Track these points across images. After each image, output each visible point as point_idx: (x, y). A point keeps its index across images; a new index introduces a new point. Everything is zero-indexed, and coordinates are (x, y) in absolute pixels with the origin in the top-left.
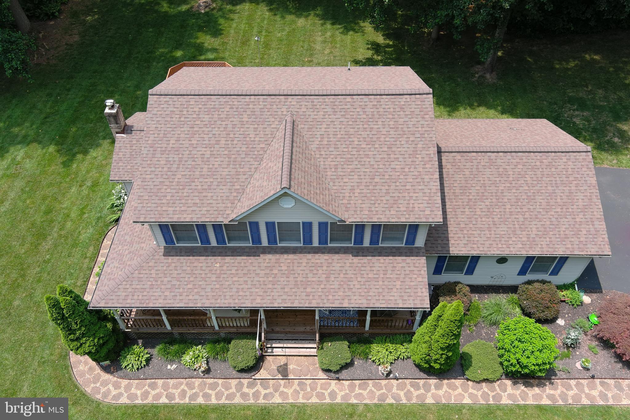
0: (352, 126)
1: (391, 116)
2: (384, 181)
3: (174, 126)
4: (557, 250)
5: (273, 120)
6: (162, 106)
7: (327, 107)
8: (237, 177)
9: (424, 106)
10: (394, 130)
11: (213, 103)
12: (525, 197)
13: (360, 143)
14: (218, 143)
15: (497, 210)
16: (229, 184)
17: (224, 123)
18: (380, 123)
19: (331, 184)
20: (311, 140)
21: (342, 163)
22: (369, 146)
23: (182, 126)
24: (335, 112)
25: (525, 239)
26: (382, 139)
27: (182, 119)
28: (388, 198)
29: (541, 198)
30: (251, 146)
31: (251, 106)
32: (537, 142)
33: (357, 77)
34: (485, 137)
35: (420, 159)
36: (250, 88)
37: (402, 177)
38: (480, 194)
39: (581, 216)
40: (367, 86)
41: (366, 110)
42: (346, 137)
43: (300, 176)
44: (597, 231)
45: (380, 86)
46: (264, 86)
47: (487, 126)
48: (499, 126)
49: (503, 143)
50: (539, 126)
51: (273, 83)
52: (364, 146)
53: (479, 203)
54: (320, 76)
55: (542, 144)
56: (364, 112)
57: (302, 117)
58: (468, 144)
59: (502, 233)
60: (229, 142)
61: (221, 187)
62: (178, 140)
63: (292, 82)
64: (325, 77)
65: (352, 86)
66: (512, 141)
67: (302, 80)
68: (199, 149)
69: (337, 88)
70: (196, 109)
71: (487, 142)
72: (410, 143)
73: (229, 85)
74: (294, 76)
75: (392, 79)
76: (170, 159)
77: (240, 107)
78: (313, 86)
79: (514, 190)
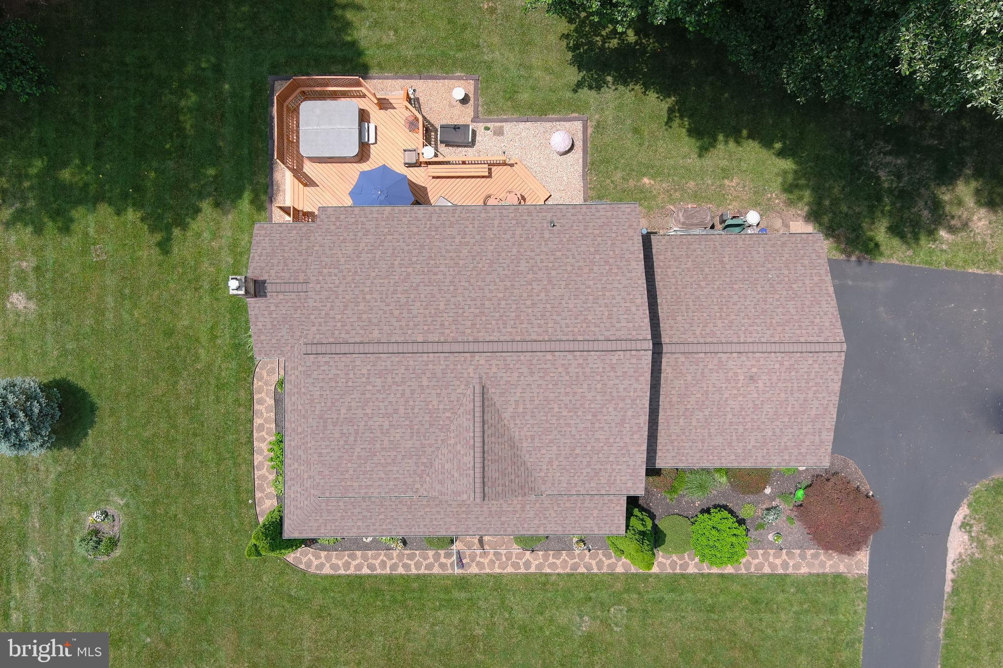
0: (551, 391)
1: (598, 378)
2: (585, 452)
3: (342, 392)
4: (772, 461)
5: (458, 383)
6: (322, 368)
7: (523, 366)
8: (423, 449)
9: (640, 366)
10: (601, 394)
11: (383, 364)
12: (752, 406)
13: (561, 410)
14: (396, 411)
15: (716, 421)
16: (414, 457)
17: (400, 388)
18: (585, 386)
19: (527, 456)
20: (504, 406)
21: (540, 433)
22: (571, 414)
23: (351, 392)
24: (532, 373)
25: (739, 451)
26: (587, 406)
27: (350, 384)
28: (589, 470)
29: (769, 406)
30: (435, 415)
31: (430, 366)
32: (787, 324)
33: (562, 264)
34: (725, 307)
35: (628, 429)
36: (426, 328)
37: (606, 448)
38: (700, 403)
39: (809, 426)
40: (573, 317)
41: (570, 370)
42: (545, 403)
43: (494, 471)
44: (822, 442)
45: (590, 317)
46: (443, 319)
47: (735, 263)
48: (753, 262)
49: (743, 328)
50: (806, 262)
51: (453, 299)
52: (565, 413)
53: (697, 413)
54: (513, 257)
55: (791, 331)
56: (567, 373)
57: (493, 379)
58: (698, 333)
59: (716, 444)
60: (409, 411)
61: (406, 460)
62: (349, 409)
63: (477, 295)
64: (519, 268)
65: (554, 317)
66: (756, 321)
67: (490, 287)
68: (375, 419)
69: (535, 329)
70: (364, 371)
71: (724, 325)
72: (618, 410)
73: (397, 313)
74: (478, 258)
75: (608, 282)
76: (345, 431)
77: (417, 367)
78: (504, 318)
79: (740, 398)
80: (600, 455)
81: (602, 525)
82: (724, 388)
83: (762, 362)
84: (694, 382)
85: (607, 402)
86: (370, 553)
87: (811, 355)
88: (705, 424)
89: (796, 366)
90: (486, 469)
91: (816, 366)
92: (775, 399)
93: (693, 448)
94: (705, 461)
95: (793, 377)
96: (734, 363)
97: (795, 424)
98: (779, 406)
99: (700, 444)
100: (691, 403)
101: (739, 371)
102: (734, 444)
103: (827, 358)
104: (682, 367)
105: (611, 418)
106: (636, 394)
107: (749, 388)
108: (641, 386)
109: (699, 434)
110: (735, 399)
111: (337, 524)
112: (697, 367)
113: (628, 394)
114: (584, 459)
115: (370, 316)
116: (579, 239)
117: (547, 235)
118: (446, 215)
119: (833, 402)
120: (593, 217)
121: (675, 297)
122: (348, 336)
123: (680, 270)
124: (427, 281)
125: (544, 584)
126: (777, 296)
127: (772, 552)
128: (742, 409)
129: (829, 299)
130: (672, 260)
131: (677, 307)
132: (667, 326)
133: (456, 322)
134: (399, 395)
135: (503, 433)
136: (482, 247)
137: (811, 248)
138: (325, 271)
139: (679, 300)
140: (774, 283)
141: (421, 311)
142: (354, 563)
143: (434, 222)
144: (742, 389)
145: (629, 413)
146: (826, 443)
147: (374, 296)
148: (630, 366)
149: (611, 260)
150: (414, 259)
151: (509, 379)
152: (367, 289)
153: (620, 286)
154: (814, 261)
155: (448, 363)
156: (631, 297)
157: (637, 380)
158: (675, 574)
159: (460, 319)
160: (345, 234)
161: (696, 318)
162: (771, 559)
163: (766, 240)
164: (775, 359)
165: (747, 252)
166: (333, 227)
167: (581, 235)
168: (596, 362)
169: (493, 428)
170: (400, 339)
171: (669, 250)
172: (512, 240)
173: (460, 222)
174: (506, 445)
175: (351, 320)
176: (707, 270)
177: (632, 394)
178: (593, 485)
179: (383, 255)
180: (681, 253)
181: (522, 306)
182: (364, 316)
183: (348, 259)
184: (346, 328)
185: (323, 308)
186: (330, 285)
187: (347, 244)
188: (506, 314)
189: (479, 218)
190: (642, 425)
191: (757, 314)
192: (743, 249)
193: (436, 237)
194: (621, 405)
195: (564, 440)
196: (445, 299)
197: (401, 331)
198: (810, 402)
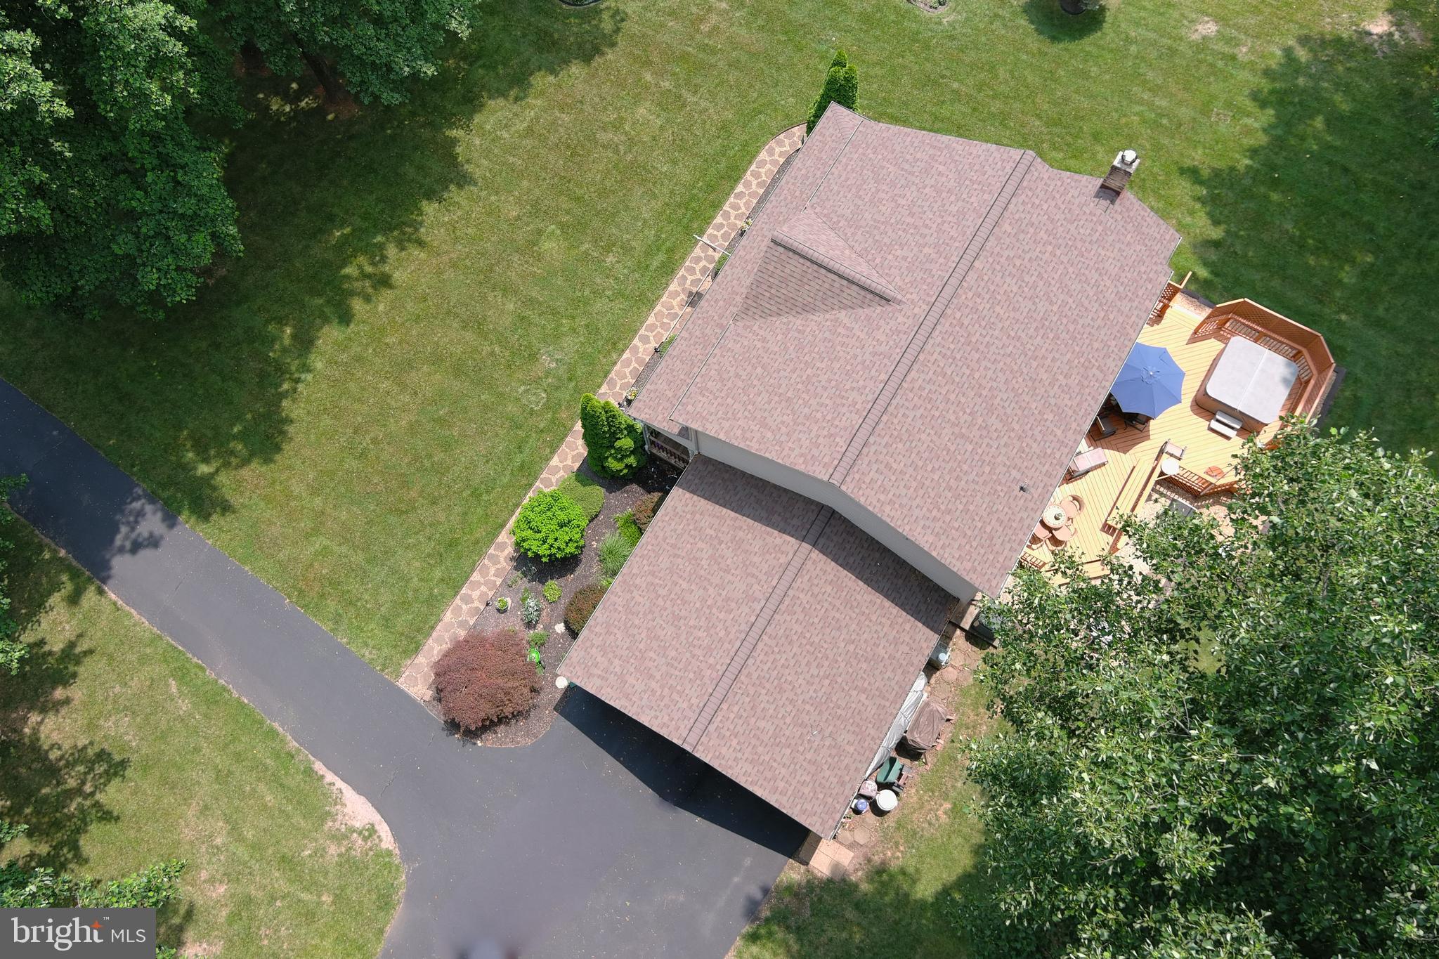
0: (843, 366)
1: (829, 417)
2: (753, 377)
3: (962, 173)
5: (907, 280)
6: (1000, 163)
7: (888, 347)
8: (854, 226)
9: (817, 463)
10: (808, 414)
11: (971, 219)
12: (681, 614)
13: (815, 368)
14: (912, 215)
15: (688, 569)
16: (851, 216)
17: (935, 225)
18: (827, 402)
19: (785, 320)
20: (853, 316)
21: (802, 340)
22: (804, 378)
23: (957, 180)
24: (874, 354)
25: (638, 581)
26: (804, 396)
27: (967, 182)
28: (731, 373)
29: (669, 633)
30: (885, 248)
31: (942, 260)
32: (751, 704)
33: (974, 464)
34: (812, 649)
35: (753, 427)
36: (986, 278)
37: (745, 398)
38: (720, 560)
39: (618, 669)
40: (910, 428)
41: (855, 391)
42: (833, 356)
43: (794, 269)
44: (590, 675)
45: (900, 445)
46: (985, 301)
47: (853, 706)
48: (842, 727)
49: (776, 650)
50: (806, 790)
51: (1000, 325)
52: (809, 371)
53: (710, 552)
54: (1010, 420)
55: (741, 701)
56: (853, 389)
57: (890, 315)
58: (802, 596)
59: (661, 559)
60: (904, 226)
61: (852, 208)
62: (940, 174)
63: (991, 353)
64: (994, 416)
65: (922, 410)
66: (776, 672)
67: (991, 371)
68: (915, 194)
69: (920, 381)
70: (973, 199)
71: (793, 632)
72: (780, 425)
73: (1018, 262)
74: (1030, 384)
75: (927, 495)
76: (918, 163)
77: (948, 248)
78: (950, 360)
79: (698, 605)
80: (740, 391)
81: (652, 395)
82: (720, 591)
83: (726, 645)
84: (748, 563)
85: (796, 417)
86: (755, 201)
87: (702, 705)
88: (691, 556)
89: (698, 682)
90: (802, 260)
91: (685, 705)
92: (674, 643)
93: (672, 533)
95: (687, 673)
96: (744, 614)
97: (631, 654)
98: (662, 644)
99: (673, 541)
100: (725, 550)
101: (732, 616)
102: (650, 578)
103: (686, 722)
104: (773, 555)
105: (775, 415)
106: (787, 448)
107: (704, 619)
108: (793, 456)
109: (684, 545)
110: (701, 599)
111: (816, 152)
112: (764, 571)
113: (792, 441)
114: (745, 373)
115: (1029, 236)
116: (991, 504)
117: (1014, 473)
118: (1095, 388)
119: (629, 708)
120: (1007, 539)
121: (855, 604)
122: (1021, 201)
123: (881, 635)
124: (1035, 315)
126: (788, 720)
127: (491, 594)
128: (684, 602)
129: (750, 779)
130: (897, 636)
131: (843, 597)
132: (829, 570)
133: (974, 310)
134: (928, 222)
135: (826, 302)
136: (1039, 397)
137: (819, 811)
138: (1100, 228)
139: (849, 605)
140: (805, 731)
141: (1006, 285)
142: (754, 182)
143: (1094, 370)
145: (769, 435)
146: (585, 680)
147: (1047, 254)
148: (822, 454)
149: (948, 518)
150: (1065, 321)
151: (881, 330)
152: (1058, 253)
153: (914, 504)
154: (802, 801)
155: (935, 278)
156: (897, 506)
157: (802, 455)
158: (536, 478)
159: (976, 317)
160: (1129, 275)
161: (819, 607)
162: (483, 588)
163: (859, 766)
164: (722, 661)
165: (857, 730)
166: (1143, 269)
167: (994, 509)
168: (849, 421)
169: (838, 291)
170: (988, 245)
171: (911, 642)
172: (1030, 433)
174: (811, 300)
175: (1035, 216)
176: (865, 666)
177: (790, 444)
178: (713, 372)
179: (1086, 294)
180: (900, 652)
181: (952, 388)
182: (1032, 230)
183: (1100, 259)
184: (1030, 206)
185: (1062, 199)
186: (1082, 222)
187: (1116, 269)
188: (953, 366)
189: (1073, 419)
190: (748, 443)
191: (783, 680)
192: (864, 728)
193: (1076, 361)
194: (784, 430)
195: (780, 360)
196: (1005, 318)
197: (996, 252)
198: (646, 681)
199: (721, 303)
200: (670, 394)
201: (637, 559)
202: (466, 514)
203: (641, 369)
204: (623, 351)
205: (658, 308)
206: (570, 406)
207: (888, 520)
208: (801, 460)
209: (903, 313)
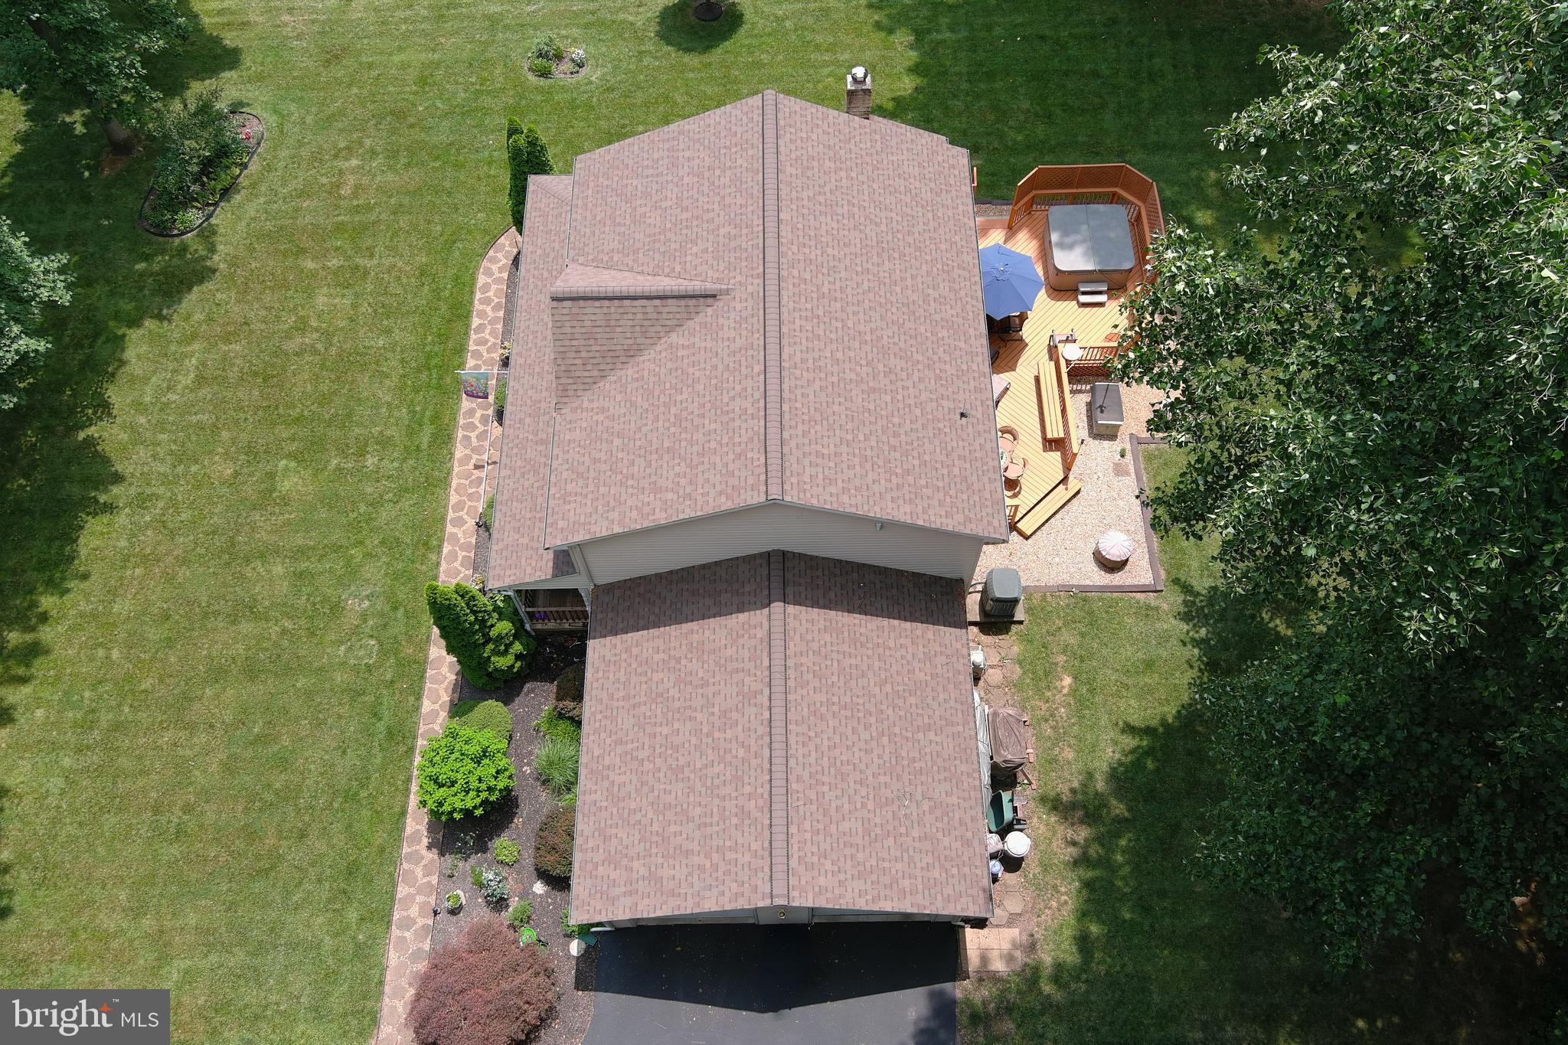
0: (708, 384)
1: (725, 440)
2: (614, 451)
3: (712, 146)
4: (586, 820)
5: (721, 268)
6: (744, 118)
7: (744, 339)
8: (631, 253)
10: (700, 451)
11: (750, 179)
12: (681, 763)
13: (678, 404)
14: (685, 209)
15: (659, 711)
16: (621, 246)
17: (716, 205)
18: (714, 427)
19: (615, 378)
20: (686, 332)
21: (645, 386)
22: (672, 419)
23: (712, 155)
24: (733, 354)
25: (607, 761)
26: (683, 436)
27: (723, 151)
28: (587, 463)
29: (679, 793)
30: (678, 254)
31: (745, 231)
32: (821, 810)
33: (902, 412)
34: (849, 713)
35: (646, 500)
36: (800, 226)
37: (619, 477)
38: (689, 679)
39: (643, 871)
40: (818, 406)
41: (738, 399)
42: (690, 381)
45: (818, 428)
46: (813, 248)
47: (928, 750)
48: (930, 780)
49: (812, 734)
50: (936, 874)
51: (842, 266)
52: (673, 410)
53: (673, 677)
54: (909, 354)
55: (808, 814)
56: (733, 399)
57: (726, 308)
58: (804, 660)
59: (620, 721)
60: (685, 224)
61: (617, 238)
62: (690, 159)
63: (850, 297)
64: (892, 357)
65: (818, 382)
66: (826, 759)
67: (862, 314)
68: (675, 190)
69: (798, 354)
70: (739, 162)
71: (818, 704)
72: (676, 480)
73: (822, 199)
74: (905, 310)
75: (876, 467)
76: (661, 163)
77: (744, 217)
78: (815, 320)
79: (694, 741)
80: (608, 473)
82: (711, 710)
83: (754, 762)
84: (723, 661)
85: (688, 461)
87: (766, 844)
88: (654, 695)
89: (747, 822)
91: (747, 857)
92: (691, 799)
93: (617, 685)
94: (593, 709)
95: (728, 822)
96: (752, 717)
97: (648, 844)
98: (679, 809)
99: (622, 694)
100: (688, 664)
101: (740, 727)
102: (619, 749)
103: (760, 875)
104: (746, 636)
105: (665, 473)
106: (699, 497)
107: (710, 751)
108: (711, 501)
109: (638, 689)
110: (693, 732)
112: (746, 659)
113: (700, 486)
114: (603, 453)
115: (816, 170)
116: (943, 445)
117: (945, 403)
118: (968, 287)
119: (683, 904)
120: (980, 472)
121: (863, 639)
122: (788, 140)
123: (909, 657)
124: (869, 242)
125: (426, 544)
126: (871, 806)
127: (432, 900)
128: (677, 748)
129: (869, 897)
130: (927, 650)
131: (847, 639)
132: (815, 617)
133: (808, 262)
134: (706, 206)
135: (648, 335)
136: (922, 319)
137: (963, 889)
138: (878, 137)
139: (858, 644)
140: (895, 807)
141: (823, 225)
143: (956, 270)
144: (710, 740)
145: (670, 495)
146: (610, 908)
147: (844, 181)
148: (743, 479)
149: (911, 479)
150: (900, 236)
151: (726, 328)
152: (854, 175)
153: (869, 480)
154: (938, 889)
155: (750, 250)
156: (852, 491)
157: (721, 493)
158: (415, 737)
159: (813, 267)
160: (931, 169)
161: (829, 663)
162: (419, 899)
163: (973, 813)
164: (760, 781)
165: (947, 774)
166: (940, 159)
167: (950, 449)
168: (750, 431)
169: (655, 316)
170: (783, 193)
171: (943, 649)
172: (936, 358)
173: (959, 302)
174: (630, 342)
175: (810, 149)
176: (913, 700)
177: (700, 491)
178: (565, 474)
179: (904, 203)
180: (939, 666)
181: (834, 346)
182: (815, 164)
183: (896, 165)
184: (799, 141)
187: (916, 168)
188: (822, 325)
190: (651, 518)
191: (838, 763)
192: (953, 769)
193: (935, 269)
194: (683, 481)
195: (633, 419)
196: (842, 257)
197: (794, 198)
198: (684, 861)
199: (528, 420)
200: (525, 540)
201: (592, 738)
202: (350, 826)
203: (472, 555)
204: (440, 546)
205: (455, 483)
206: (411, 637)
207: (853, 510)
208: (723, 499)
209: (738, 299)
